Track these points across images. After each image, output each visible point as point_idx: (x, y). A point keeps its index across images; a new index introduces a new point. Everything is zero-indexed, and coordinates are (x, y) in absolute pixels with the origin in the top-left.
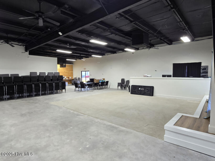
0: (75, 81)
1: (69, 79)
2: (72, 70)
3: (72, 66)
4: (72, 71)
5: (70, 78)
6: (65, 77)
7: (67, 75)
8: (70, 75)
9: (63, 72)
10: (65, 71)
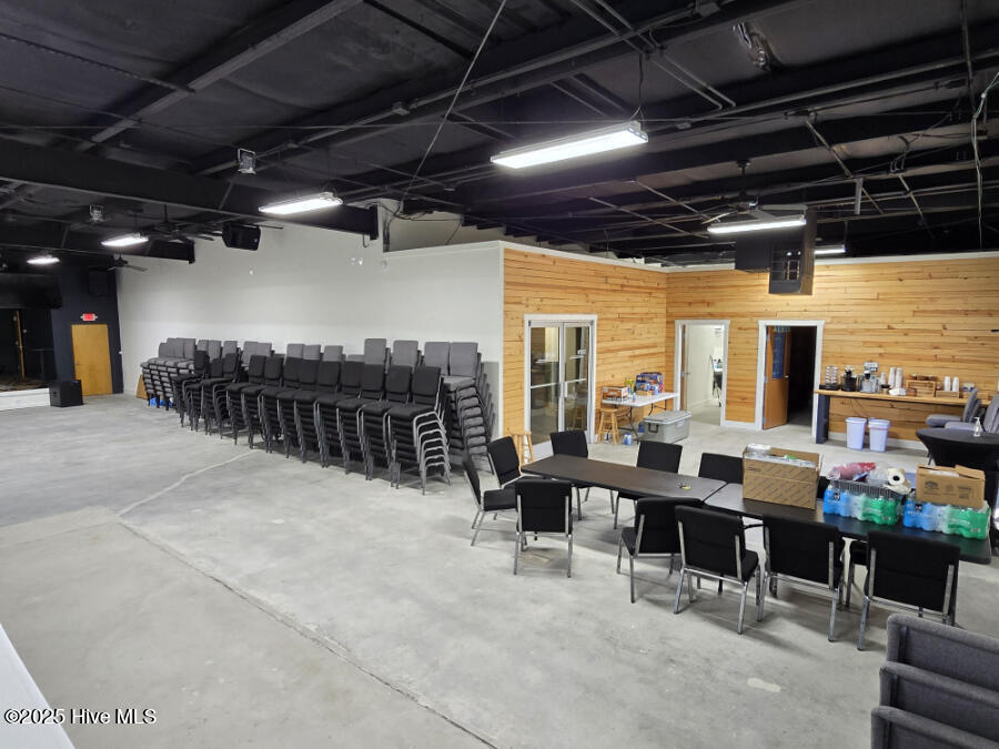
6: (892, 369)
7: (919, 360)
8: (953, 360)
9: (868, 330)
10: (897, 320)
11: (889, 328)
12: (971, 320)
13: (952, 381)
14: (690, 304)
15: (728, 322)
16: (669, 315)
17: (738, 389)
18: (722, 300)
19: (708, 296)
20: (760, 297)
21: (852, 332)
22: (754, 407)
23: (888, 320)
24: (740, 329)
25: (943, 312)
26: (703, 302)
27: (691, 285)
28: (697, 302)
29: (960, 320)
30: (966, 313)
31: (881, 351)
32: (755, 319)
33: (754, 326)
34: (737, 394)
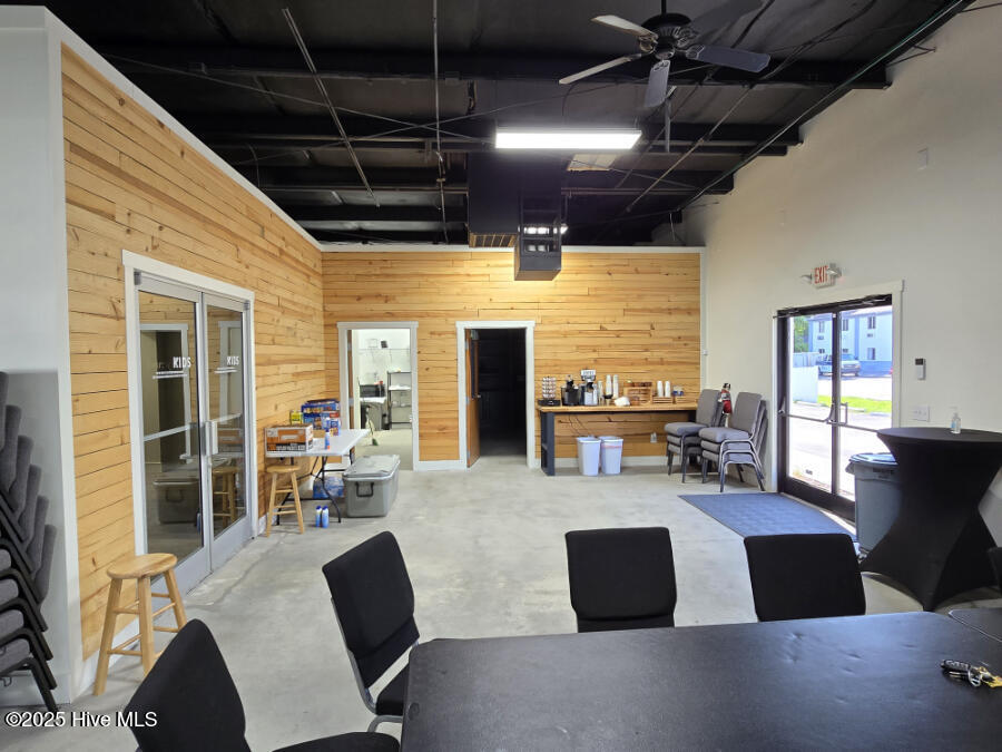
0: (696, 434)
1: (648, 406)
2: (693, 310)
3: (695, 263)
4: (691, 319)
5: (663, 388)
6: (609, 377)
7: (632, 364)
8: (662, 362)
9: (580, 332)
10: (607, 320)
11: (602, 329)
12: (674, 318)
13: (664, 385)
14: (359, 298)
15: (415, 324)
16: (327, 315)
17: (434, 416)
18: (405, 294)
19: (385, 287)
20: (456, 290)
21: (565, 335)
22: (458, 439)
23: (601, 320)
24: (432, 333)
25: (651, 311)
26: (378, 296)
27: (360, 272)
28: (368, 296)
29: (665, 318)
30: (670, 311)
31: (595, 355)
32: (450, 319)
33: (450, 329)
34: (432, 423)
